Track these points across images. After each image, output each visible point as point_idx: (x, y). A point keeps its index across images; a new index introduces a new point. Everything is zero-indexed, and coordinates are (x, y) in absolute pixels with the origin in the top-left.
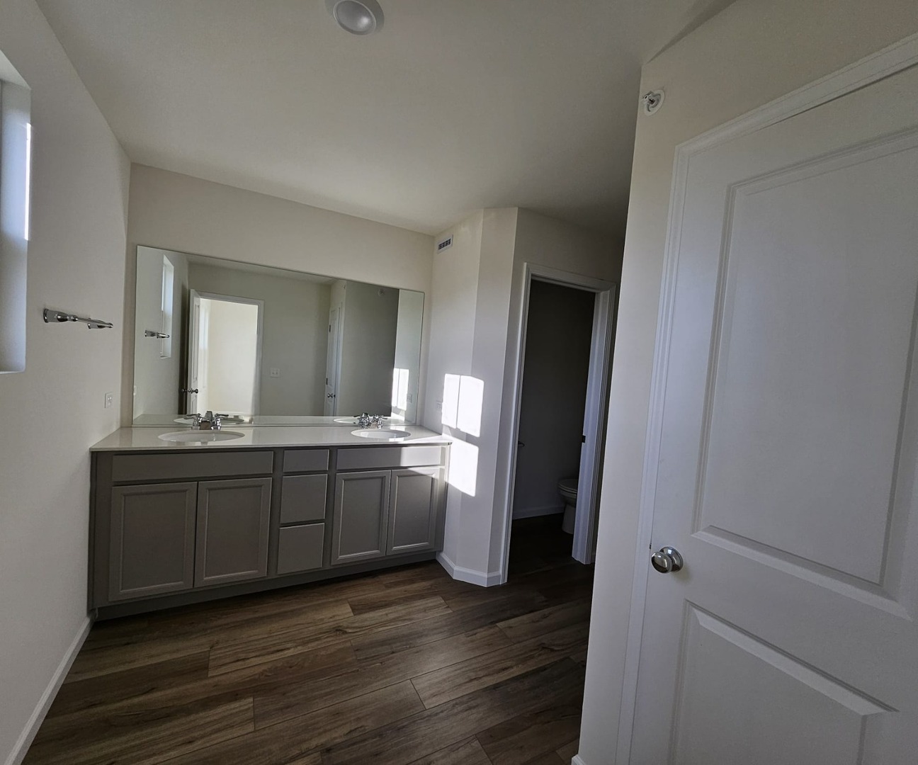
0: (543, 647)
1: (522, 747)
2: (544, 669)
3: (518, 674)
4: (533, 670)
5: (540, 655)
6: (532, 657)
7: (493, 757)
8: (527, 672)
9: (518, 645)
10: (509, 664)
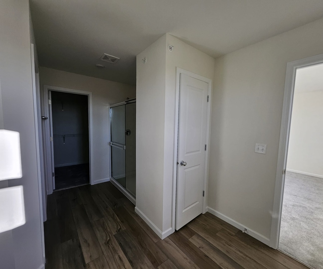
0: (108, 243)
1: (157, 252)
2: (120, 244)
3: (123, 253)
4: (121, 247)
5: (112, 244)
6: (113, 248)
7: (163, 261)
8: (122, 250)
9: (105, 253)
10: (117, 257)
